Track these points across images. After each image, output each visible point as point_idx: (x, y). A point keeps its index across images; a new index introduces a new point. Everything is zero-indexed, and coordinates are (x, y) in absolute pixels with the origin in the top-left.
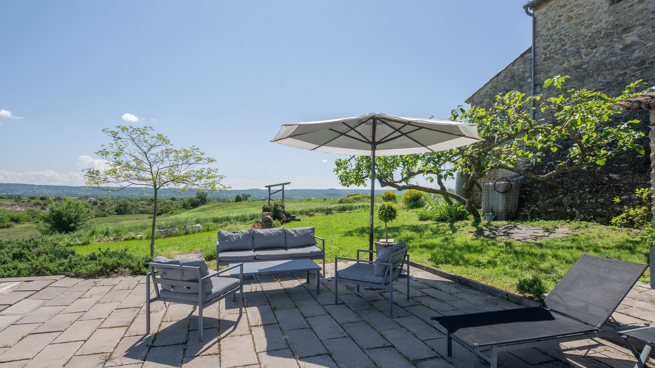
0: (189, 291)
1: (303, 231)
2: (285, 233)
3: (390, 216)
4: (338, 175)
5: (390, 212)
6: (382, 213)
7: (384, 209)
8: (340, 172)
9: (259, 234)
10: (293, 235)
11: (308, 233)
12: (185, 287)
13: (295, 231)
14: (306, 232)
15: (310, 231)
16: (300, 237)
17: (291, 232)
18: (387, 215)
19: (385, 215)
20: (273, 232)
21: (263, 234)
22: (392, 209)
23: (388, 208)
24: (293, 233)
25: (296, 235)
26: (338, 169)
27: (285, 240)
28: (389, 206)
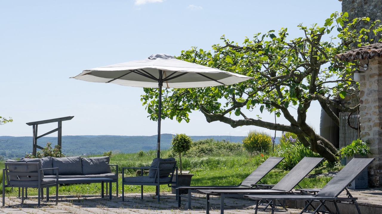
0: (30, 179)
1: (98, 160)
2: (82, 161)
3: (183, 146)
4: (146, 105)
5: (183, 143)
6: (175, 145)
7: (178, 140)
8: (149, 101)
9: (58, 161)
10: (89, 163)
11: (103, 162)
12: (28, 176)
13: (91, 159)
14: (101, 161)
15: (105, 160)
16: (95, 165)
17: (88, 160)
18: (180, 146)
19: (178, 146)
20: (71, 160)
21: (61, 162)
22: (185, 139)
23: (181, 139)
24: (89, 161)
25: (92, 163)
26: (147, 97)
27: (82, 167)
28: (183, 138)
